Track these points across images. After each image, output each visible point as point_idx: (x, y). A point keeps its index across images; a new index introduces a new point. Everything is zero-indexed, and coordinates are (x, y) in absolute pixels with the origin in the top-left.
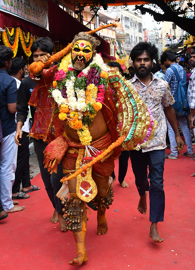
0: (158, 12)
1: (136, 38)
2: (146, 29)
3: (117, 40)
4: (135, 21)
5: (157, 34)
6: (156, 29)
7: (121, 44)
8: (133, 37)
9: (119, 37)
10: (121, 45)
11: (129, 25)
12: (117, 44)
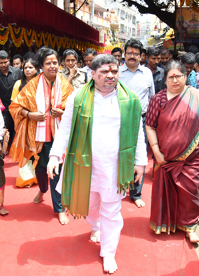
0: (143, 5)
1: (130, 29)
2: (140, 22)
3: (111, 30)
4: (130, 15)
5: (148, 27)
6: (148, 22)
7: (115, 32)
8: (127, 28)
9: (113, 27)
10: (115, 34)
11: (124, 17)
12: (111, 32)
